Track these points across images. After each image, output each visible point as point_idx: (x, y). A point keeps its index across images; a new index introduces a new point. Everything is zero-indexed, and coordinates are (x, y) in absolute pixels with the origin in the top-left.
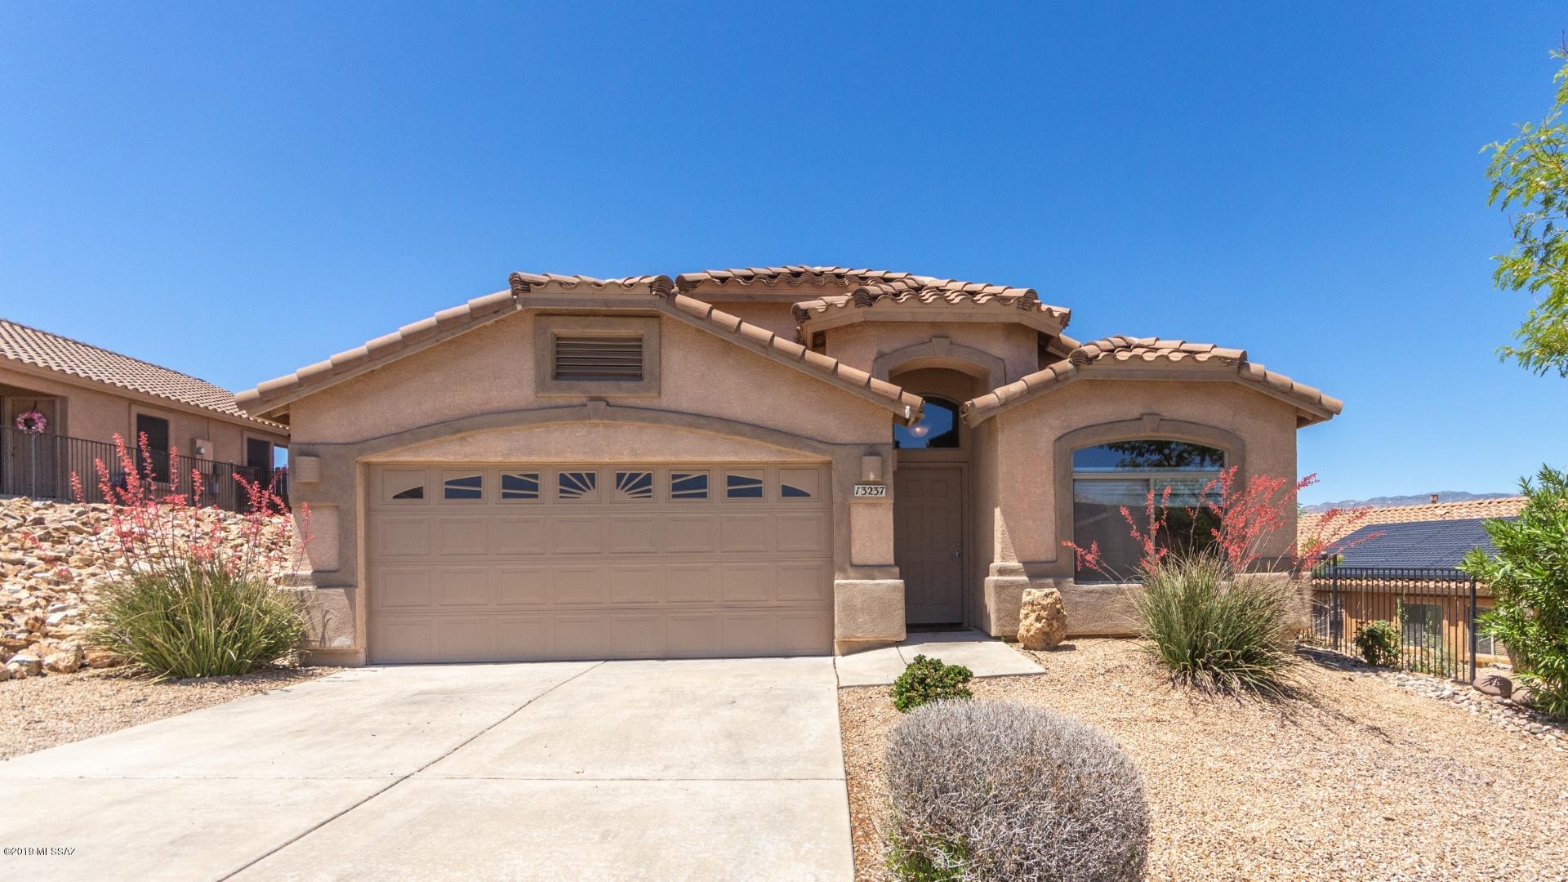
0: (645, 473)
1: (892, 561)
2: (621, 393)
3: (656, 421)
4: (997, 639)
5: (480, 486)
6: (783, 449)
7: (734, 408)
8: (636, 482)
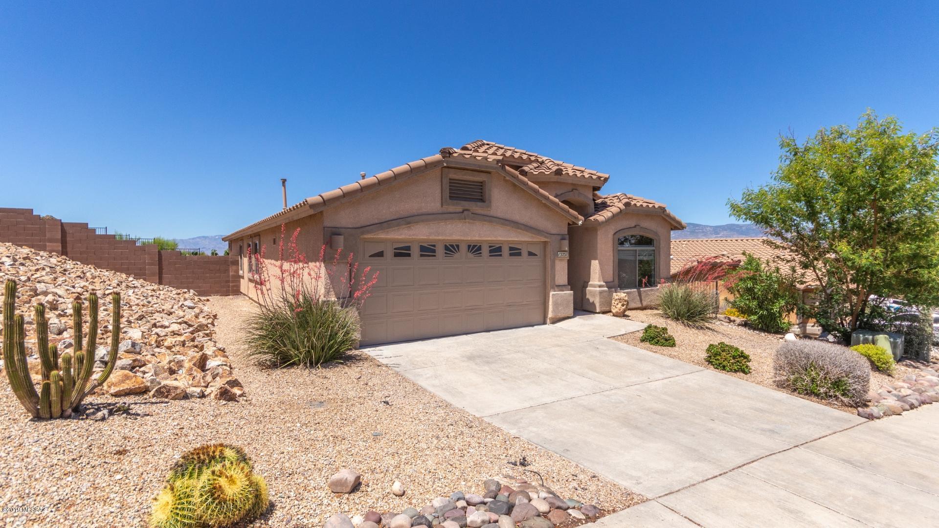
0: (479, 245)
1: (567, 284)
2: (476, 207)
3: (491, 222)
4: (599, 313)
5: (410, 250)
6: (534, 235)
7: (517, 217)
8: (475, 249)
